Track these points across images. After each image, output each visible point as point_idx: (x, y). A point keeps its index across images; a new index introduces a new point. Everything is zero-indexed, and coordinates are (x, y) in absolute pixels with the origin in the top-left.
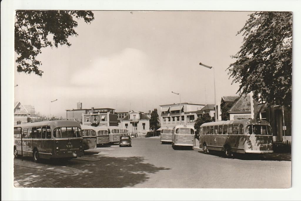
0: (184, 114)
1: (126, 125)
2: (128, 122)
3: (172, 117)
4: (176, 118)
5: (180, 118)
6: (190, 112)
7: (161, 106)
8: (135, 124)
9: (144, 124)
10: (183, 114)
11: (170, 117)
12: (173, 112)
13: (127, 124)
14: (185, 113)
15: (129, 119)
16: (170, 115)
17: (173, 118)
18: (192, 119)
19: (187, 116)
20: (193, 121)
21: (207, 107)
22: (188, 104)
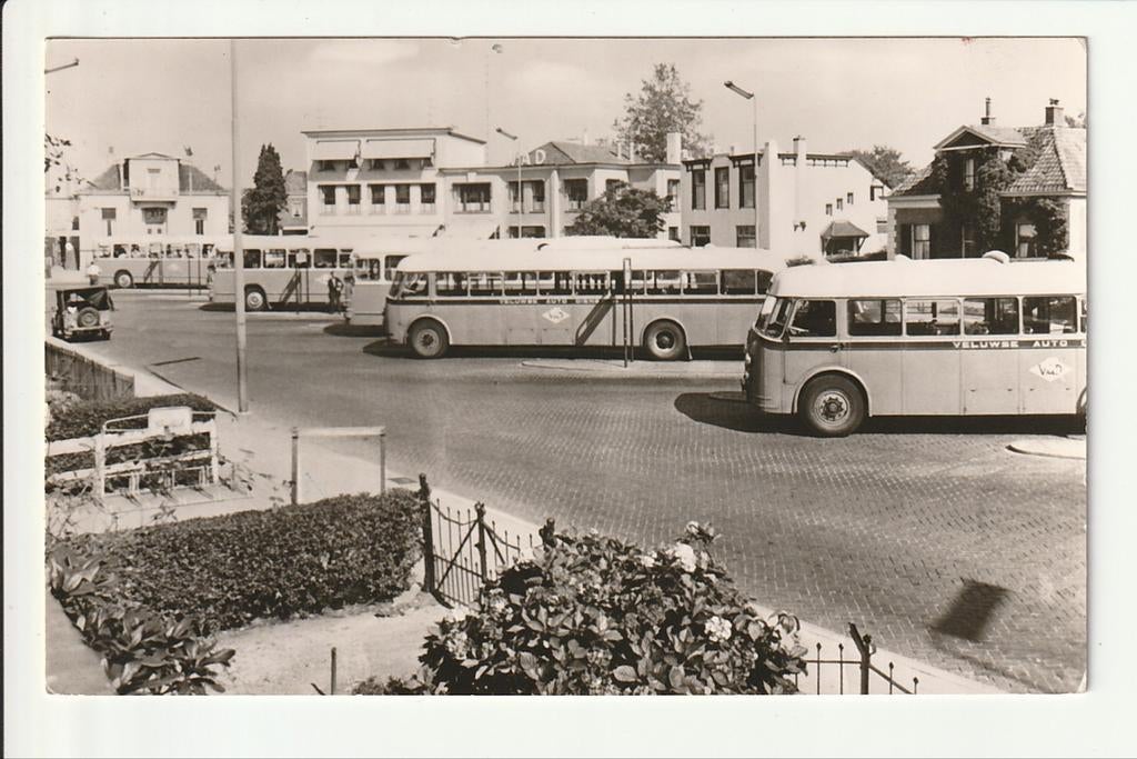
0: (437, 175)
1: (109, 214)
2: (120, 203)
3: (369, 185)
4: (390, 194)
5: (415, 193)
6: (472, 170)
7: (310, 134)
8: (156, 212)
9: (200, 213)
10: (428, 176)
11: (358, 187)
12: (378, 165)
13: (114, 210)
14: (441, 170)
15: (127, 183)
16: (357, 178)
17: (378, 190)
18: (479, 201)
19: (451, 187)
20: (482, 207)
21: (558, 155)
22: (450, 134)
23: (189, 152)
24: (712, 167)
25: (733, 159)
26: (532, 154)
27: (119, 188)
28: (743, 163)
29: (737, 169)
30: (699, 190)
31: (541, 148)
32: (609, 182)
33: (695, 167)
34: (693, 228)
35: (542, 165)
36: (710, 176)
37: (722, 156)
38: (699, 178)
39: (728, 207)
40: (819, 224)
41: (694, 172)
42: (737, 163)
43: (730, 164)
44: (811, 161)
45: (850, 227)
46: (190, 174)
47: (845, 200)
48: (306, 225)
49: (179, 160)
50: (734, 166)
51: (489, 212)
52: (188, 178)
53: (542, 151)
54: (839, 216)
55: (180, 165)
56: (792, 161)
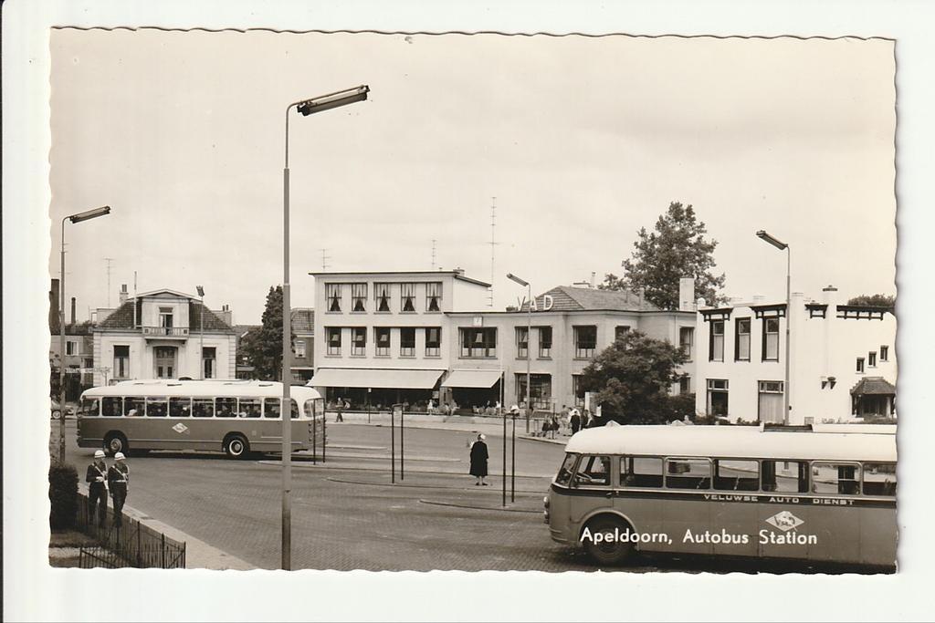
0: (443, 319)
1: (122, 352)
2: (133, 341)
3: (375, 328)
6: (478, 314)
7: (318, 276)
8: (166, 351)
9: (209, 353)
10: (434, 319)
11: (364, 329)
12: (385, 307)
13: (126, 348)
14: (446, 314)
15: (140, 321)
18: (484, 346)
19: (456, 332)
20: (487, 353)
21: (566, 301)
22: (456, 277)
23: (201, 292)
24: (734, 316)
25: (756, 309)
26: (539, 299)
27: (133, 327)
28: (767, 314)
29: (761, 320)
30: (718, 341)
31: (548, 293)
32: (620, 330)
33: (714, 317)
34: (710, 382)
35: (548, 311)
36: (730, 327)
37: (745, 305)
38: (717, 328)
39: (749, 360)
40: (849, 380)
41: (712, 322)
42: (760, 314)
43: (752, 314)
44: (842, 313)
45: (882, 384)
46: (202, 314)
47: (878, 356)
48: (312, 366)
49: (190, 299)
50: (757, 317)
51: (494, 358)
52: (200, 318)
53: (549, 296)
54: (870, 372)
55: (190, 304)
56: (821, 313)
